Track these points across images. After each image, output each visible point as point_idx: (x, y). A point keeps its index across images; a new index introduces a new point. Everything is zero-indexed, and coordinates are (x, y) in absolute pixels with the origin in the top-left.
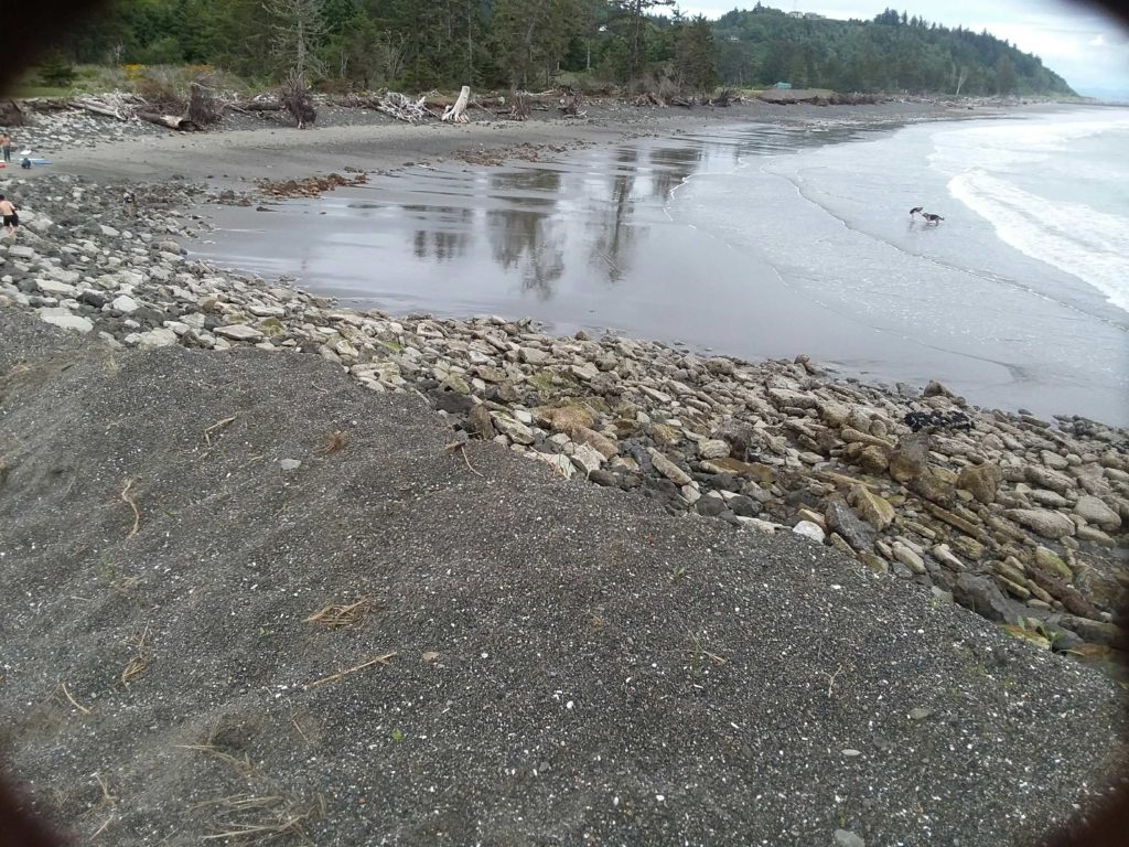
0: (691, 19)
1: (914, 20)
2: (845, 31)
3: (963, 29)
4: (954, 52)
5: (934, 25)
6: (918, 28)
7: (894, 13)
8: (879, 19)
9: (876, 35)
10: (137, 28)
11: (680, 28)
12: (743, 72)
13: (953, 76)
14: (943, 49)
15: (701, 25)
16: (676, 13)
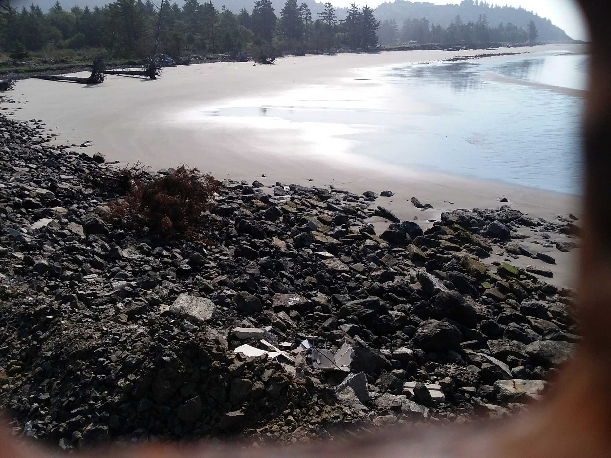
0: (361, 9)
1: (482, 3)
2: (445, 11)
3: (508, 6)
5: (493, 5)
6: (484, 7)
8: (462, 3)
10: (62, 29)
11: (356, 13)
15: (367, 11)
16: (352, 6)
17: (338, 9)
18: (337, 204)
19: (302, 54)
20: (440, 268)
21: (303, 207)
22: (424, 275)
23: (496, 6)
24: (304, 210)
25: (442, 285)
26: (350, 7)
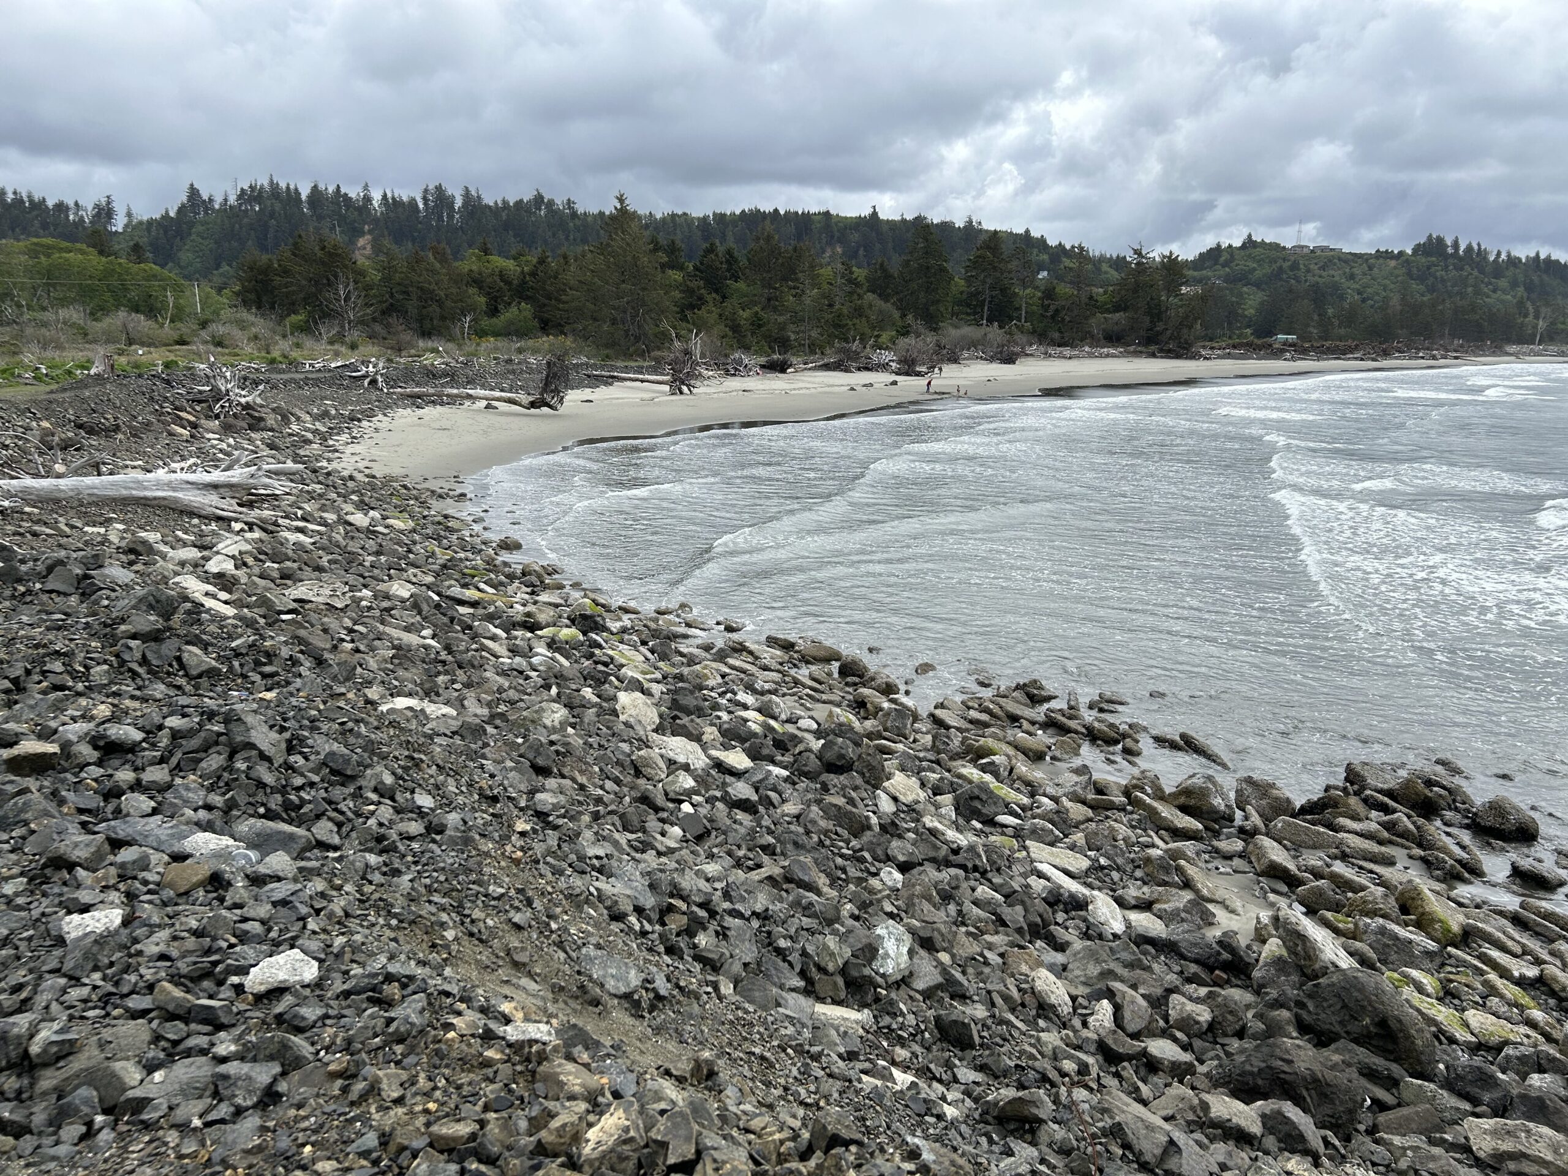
0: (1157, 259)
1: (1469, 248)
2: (1370, 268)
3: (1542, 256)
4: (1529, 288)
5: (1499, 254)
6: (1475, 258)
7: (1440, 240)
8: (1417, 249)
9: (1415, 271)
10: (489, 294)
11: (1145, 270)
12: (1230, 323)
13: (1531, 317)
14: (1514, 284)
15: (1171, 265)
16: (1138, 252)
17: (1102, 259)
18: (1070, 718)
19: (1010, 360)
20: (1337, 908)
21: (984, 717)
22: (1294, 920)
23: (1509, 255)
24: (986, 725)
25: (1342, 953)
26: (1130, 257)
